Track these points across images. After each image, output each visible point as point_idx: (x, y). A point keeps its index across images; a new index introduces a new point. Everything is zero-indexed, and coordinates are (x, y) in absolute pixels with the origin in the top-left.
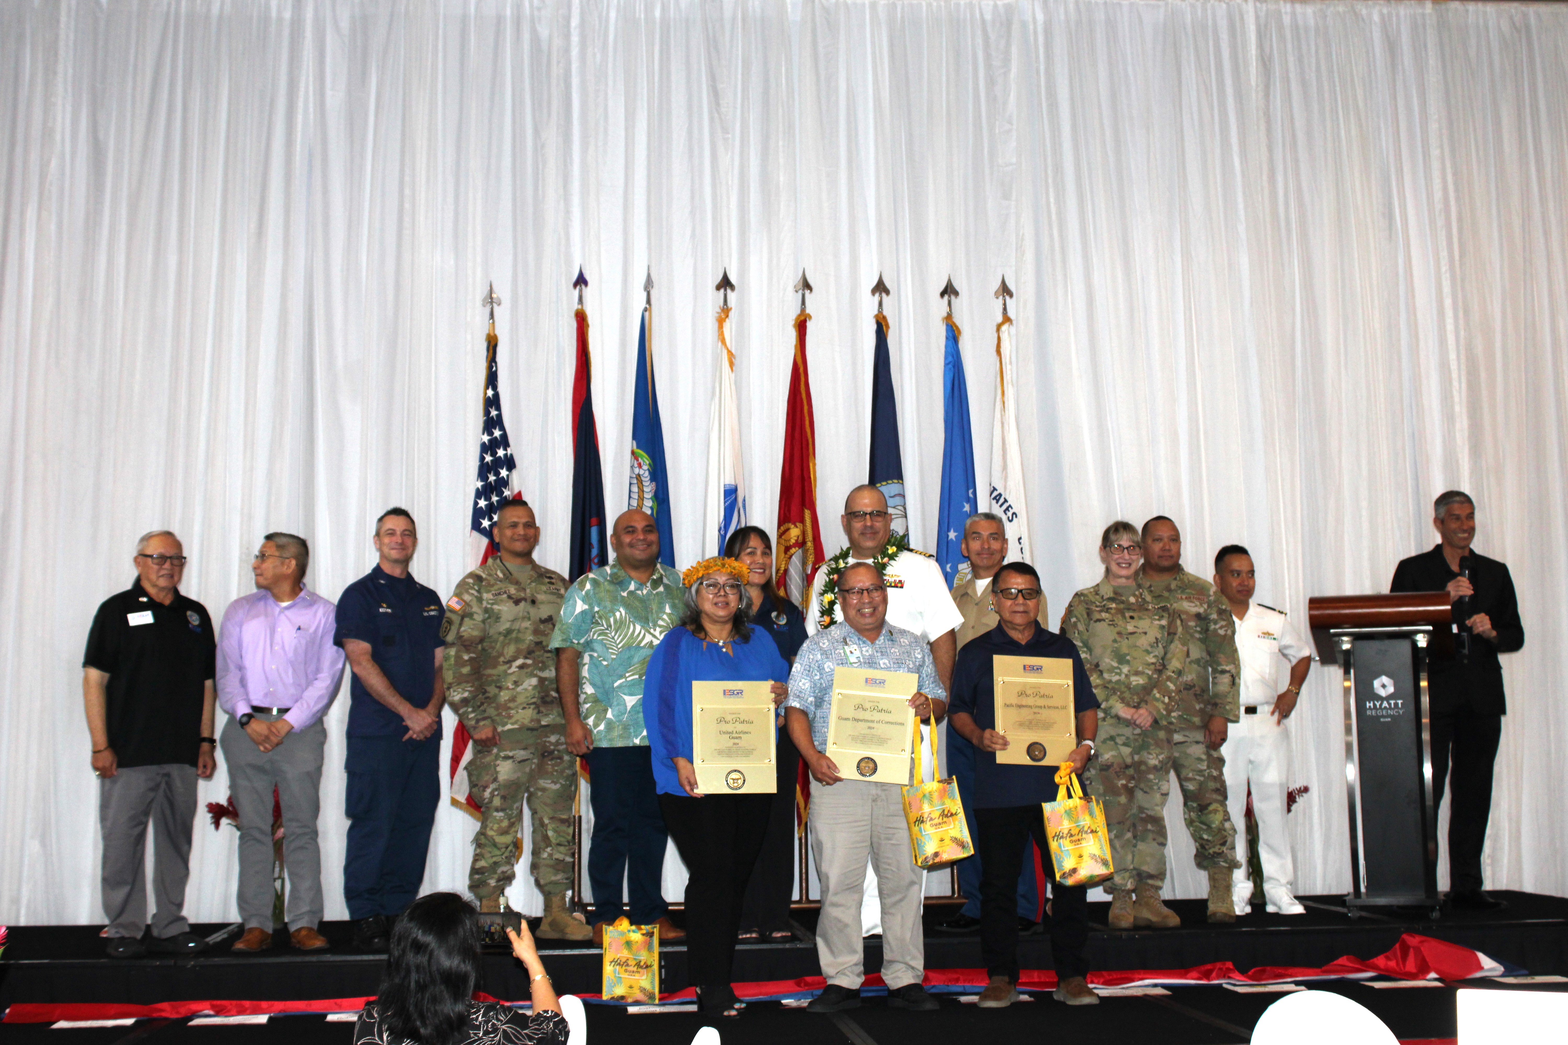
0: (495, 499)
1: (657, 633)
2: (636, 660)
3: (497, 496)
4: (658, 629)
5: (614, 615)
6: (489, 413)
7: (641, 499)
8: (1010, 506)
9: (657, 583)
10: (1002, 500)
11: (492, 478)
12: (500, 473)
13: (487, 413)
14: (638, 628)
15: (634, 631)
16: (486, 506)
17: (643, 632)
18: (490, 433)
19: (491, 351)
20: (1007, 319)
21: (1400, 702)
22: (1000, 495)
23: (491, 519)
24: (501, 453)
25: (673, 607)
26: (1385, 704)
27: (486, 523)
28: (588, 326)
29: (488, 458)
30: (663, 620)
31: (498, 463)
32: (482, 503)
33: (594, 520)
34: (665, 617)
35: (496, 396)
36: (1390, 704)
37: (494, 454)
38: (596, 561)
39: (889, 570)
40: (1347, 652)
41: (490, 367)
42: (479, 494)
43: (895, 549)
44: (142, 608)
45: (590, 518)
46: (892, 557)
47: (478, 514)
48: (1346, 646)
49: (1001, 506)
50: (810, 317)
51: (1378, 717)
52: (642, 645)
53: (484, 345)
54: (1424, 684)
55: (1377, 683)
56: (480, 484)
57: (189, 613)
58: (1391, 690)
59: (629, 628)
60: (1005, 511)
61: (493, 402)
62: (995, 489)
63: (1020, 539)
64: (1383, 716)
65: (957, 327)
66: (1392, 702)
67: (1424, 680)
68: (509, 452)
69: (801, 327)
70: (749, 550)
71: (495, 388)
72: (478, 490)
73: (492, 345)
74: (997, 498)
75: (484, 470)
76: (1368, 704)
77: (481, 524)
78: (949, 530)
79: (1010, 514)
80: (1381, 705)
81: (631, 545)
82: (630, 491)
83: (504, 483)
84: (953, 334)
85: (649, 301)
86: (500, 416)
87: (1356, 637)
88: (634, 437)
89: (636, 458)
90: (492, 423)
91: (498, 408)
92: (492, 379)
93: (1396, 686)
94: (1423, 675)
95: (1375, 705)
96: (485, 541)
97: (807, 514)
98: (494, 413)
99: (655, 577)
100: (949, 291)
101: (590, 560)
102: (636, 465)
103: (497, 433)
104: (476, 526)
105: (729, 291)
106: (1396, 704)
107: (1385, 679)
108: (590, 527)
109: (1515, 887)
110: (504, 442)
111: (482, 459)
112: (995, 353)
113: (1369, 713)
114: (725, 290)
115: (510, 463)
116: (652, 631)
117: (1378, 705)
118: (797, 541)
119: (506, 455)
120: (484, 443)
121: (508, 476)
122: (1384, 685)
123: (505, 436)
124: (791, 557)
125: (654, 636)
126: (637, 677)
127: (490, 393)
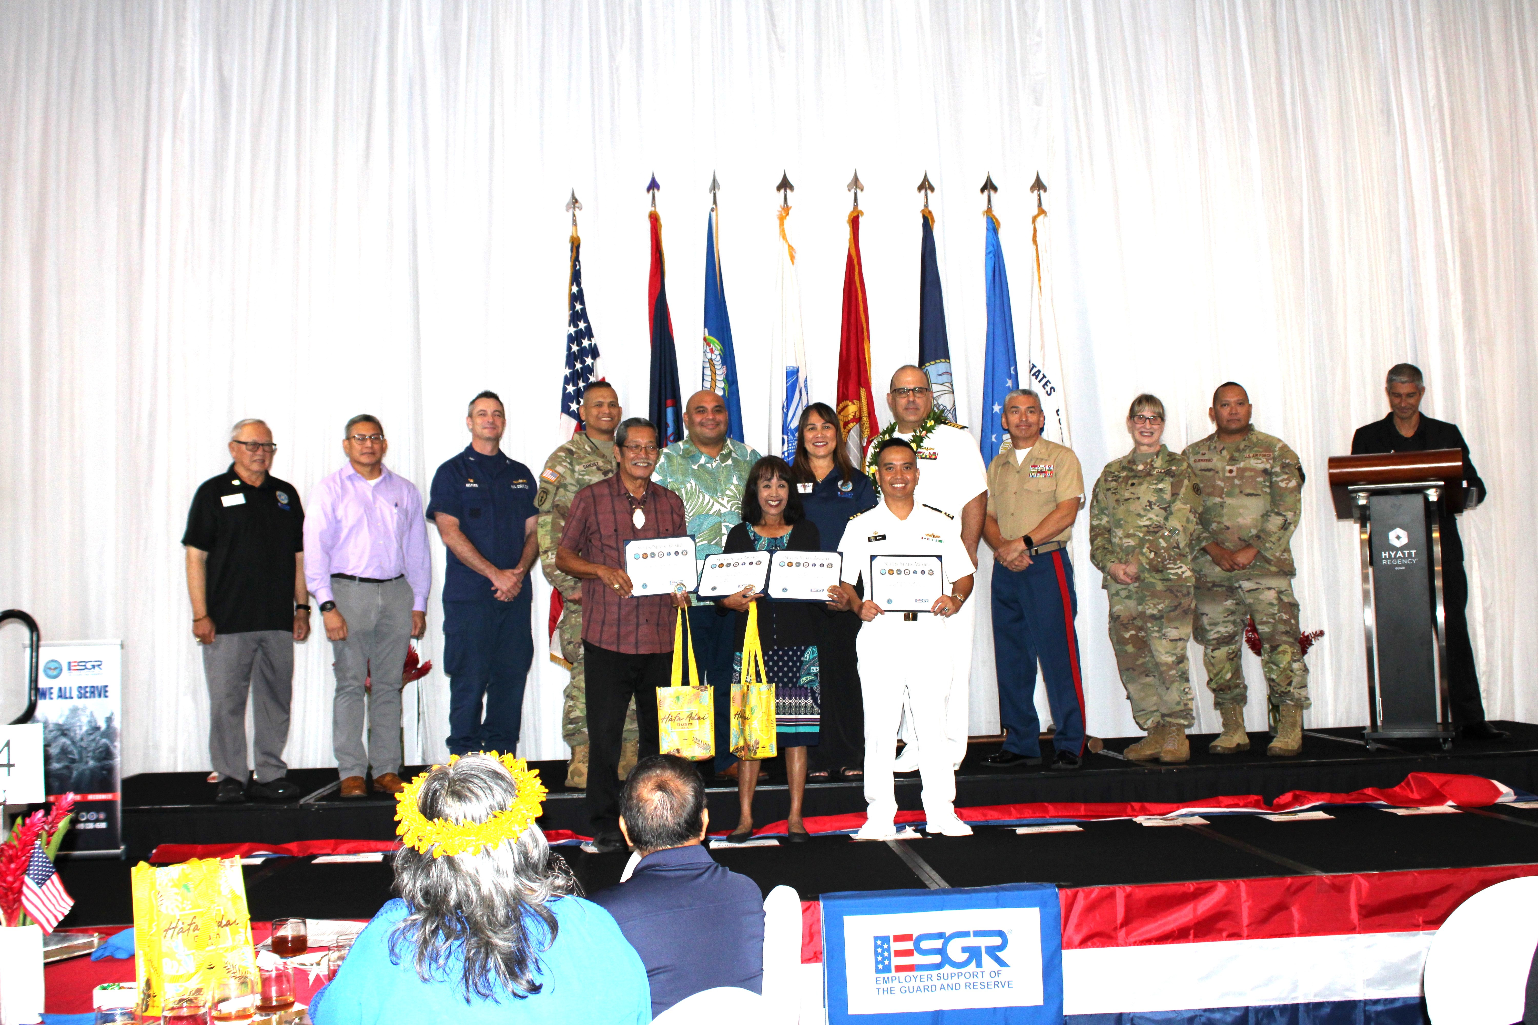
0: (581, 384)
1: (724, 502)
2: (705, 527)
3: (583, 382)
4: (726, 499)
5: (685, 486)
6: (574, 307)
7: (714, 381)
8: (1048, 381)
9: (725, 458)
10: (1041, 376)
11: (578, 366)
12: (585, 361)
13: (572, 307)
14: (707, 497)
15: (703, 500)
16: (574, 391)
17: (711, 501)
18: (576, 326)
19: (575, 251)
20: (1042, 211)
21: (1413, 552)
22: (1039, 371)
23: (578, 403)
24: (586, 343)
25: (740, 478)
26: (1400, 554)
27: (574, 407)
28: (661, 226)
29: (575, 348)
30: (731, 490)
31: (583, 353)
32: (571, 389)
33: (669, 402)
34: (732, 487)
35: (580, 291)
36: (1404, 554)
37: (579, 344)
38: (671, 438)
39: (926, 443)
40: (1363, 507)
41: (574, 266)
42: (567, 381)
43: (933, 422)
44: (234, 490)
45: (666, 399)
46: (929, 430)
47: (567, 399)
48: (1362, 502)
49: (1040, 381)
50: (862, 213)
51: (1393, 566)
52: (711, 513)
53: (568, 246)
54: (1436, 535)
55: (1392, 535)
56: (568, 372)
57: (278, 493)
58: (1404, 540)
59: (698, 497)
60: (1043, 386)
61: (577, 297)
62: (1034, 366)
63: (1058, 411)
64: (1398, 565)
65: (997, 220)
66: (1406, 552)
67: (1436, 531)
68: (593, 341)
69: (855, 222)
70: (810, 427)
71: (579, 284)
72: (566, 377)
73: (576, 246)
74: (1036, 375)
75: (571, 359)
76: (1383, 555)
77: (570, 407)
78: (993, 404)
79: (1048, 388)
80: (1396, 555)
81: (702, 424)
82: (703, 374)
83: (590, 370)
84: (993, 227)
85: (715, 202)
86: (584, 310)
87: (1373, 493)
88: (705, 326)
89: (709, 345)
90: (577, 316)
91: (582, 303)
92: (576, 277)
93: (1409, 537)
94: (1435, 527)
95: (1390, 555)
96: (574, 423)
97: (863, 392)
98: (578, 307)
99: (724, 452)
100: (989, 186)
101: (667, 438)
102: (708, 350)
103: (582, 325)
104: (566, 409)
105: (788, 191)
106: (1410, 554)
107: (1399, 531)
108: (666, 408)
109: (1508, 718)
110: (588, 333)
111: (569, 348)
112: (1031, 242)
113: (1384, 562)
114: (785, 190)
115: (594, 352)
116: (720, 500)
117: (1393, 554)
118: (854, 416)
119: (590, 345)
120: (571, 334)
121: (593, 364)
122: (1398, 537)
123: (589, 328)
124: (849, 431)
125: (722, 505)
126: (706, 542)
127: (575, 289)
